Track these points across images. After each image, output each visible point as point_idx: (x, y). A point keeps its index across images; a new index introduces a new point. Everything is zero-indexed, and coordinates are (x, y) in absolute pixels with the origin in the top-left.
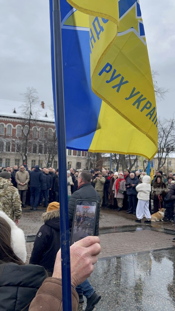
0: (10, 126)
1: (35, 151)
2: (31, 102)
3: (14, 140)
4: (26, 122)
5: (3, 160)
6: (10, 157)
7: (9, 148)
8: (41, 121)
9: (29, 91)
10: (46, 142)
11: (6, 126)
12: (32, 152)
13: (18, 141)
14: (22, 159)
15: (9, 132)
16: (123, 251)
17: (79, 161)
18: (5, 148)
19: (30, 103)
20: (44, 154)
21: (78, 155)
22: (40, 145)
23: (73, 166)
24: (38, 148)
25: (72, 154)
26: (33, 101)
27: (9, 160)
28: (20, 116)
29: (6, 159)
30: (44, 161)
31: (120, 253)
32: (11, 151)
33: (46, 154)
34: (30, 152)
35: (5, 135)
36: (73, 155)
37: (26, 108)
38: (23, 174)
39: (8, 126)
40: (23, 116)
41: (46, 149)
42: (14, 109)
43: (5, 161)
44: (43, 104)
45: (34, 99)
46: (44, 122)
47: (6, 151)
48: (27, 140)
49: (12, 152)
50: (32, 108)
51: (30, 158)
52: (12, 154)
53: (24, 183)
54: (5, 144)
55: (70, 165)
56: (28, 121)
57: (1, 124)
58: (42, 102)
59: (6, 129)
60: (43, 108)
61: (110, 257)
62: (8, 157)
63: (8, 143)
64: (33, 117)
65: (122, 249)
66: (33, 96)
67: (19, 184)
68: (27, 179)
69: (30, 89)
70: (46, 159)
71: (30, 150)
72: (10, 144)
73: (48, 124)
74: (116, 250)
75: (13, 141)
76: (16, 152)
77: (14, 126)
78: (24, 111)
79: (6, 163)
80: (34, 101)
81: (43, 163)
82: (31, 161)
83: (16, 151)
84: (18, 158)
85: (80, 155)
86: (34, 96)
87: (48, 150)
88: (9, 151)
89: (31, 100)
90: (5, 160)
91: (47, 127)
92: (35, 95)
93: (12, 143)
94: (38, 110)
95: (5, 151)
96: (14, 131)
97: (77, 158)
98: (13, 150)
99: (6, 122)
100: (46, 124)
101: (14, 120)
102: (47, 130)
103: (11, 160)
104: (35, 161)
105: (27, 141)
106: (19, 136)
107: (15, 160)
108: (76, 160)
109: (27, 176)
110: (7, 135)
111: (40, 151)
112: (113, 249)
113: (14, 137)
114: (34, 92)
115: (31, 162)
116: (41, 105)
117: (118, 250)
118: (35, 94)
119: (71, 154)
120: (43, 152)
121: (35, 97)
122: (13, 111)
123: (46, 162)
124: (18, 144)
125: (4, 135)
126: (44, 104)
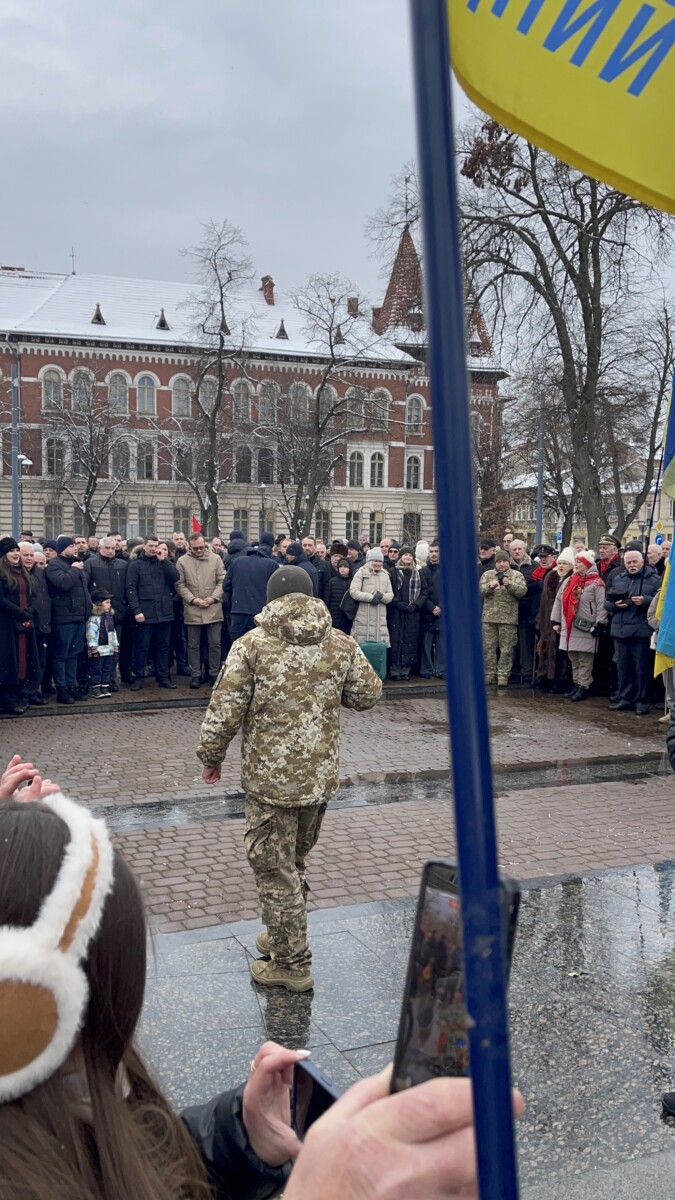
0: (150, 381)
1: (244, 476)
2: (223, 282)
3: (165, 433)
4: (206, 363)
5: (131, 511)
6: (155, 500)
7: (150, 466)
8: (263, 356)
9: (213, 239)
10: (286, 438)
11: (133, 382)
12: (234, 481)
13: (180, 439)
14: (199, 507)
15: (148, 406)
16: (602, 855)
17: (413, 509)
18: (133, 465)
19: (221, 288)
20: (280, 486)
21: (408, 486)
22: (265, 453)
23: (389, 527)
24: (254, 462)
25: (386, 481)
26: (230, 279)
27: (152, 510)
28: (186, 339)
29: (142, 510)
30: (279, 514)
31: (590, 861)
32: (156, 476)
33: (286, 486)
34: (228, 481)
35: (133, 416)
36: (389, 486)
37: (204, 309)
38: (204, 564)
39: (142, 380)
40: (195, 340)
41: (284, 464)
42: (160, 314)
43: (136, 517)
44: (268, 286)
45: (234, 267)
46: (275, 357)
47: (140, 477)
48: (213, 433)
49: (162, 482)
50: (226, 304)
51: (226, 501)
52: (163, 487)
53: (210, 599)
54: (134, 451)
55: (380, 526)
56: (213, 360)
57: (116, 375)
58: (266, 279)
59: (132, 391)
60: (270, 301)
61: (550, 877)
62: (148, 501)
63: (145, 448)
64: (233, 342)
65: (596, 849)
66: (228, 256)
67: (192, 604)
68: (217, 582)
69: (219, 230)
70: (287, 502)
71: (225, 473)
72: (152, 450)
73: (288, 365)
74: (573, 853)
75: (161, 438)
76: (175, 482)
77: (165, 382)
78: (200, 320)
79: (142, 522)
80: (234, 275)
81: (278, 520)
82: (232, 513)
83: (174, 478)
84: (182, 503)
85: (416, 486)
86: (234, 258)
87: (292, 470)
88: (150, 476)
89: (224, 275)
90: (137, 511)
91: (286, 378)
92: (235, 252)
93: (159, 445)
94: (251, 311)
95: (133, 476)
96: (164, 399)
97: (406, 495)
98: (165, 474)
99: (134, 367)
100: (281, 365)
101: (163, 356)
102: (285, 389)
103: (159, 511)
104: (245, 513)
105: (213, 438)
106: (181, 419)
107: (172, 512)
108: (400, 505)
109: (216, 570)
110: (138, 417)
111: (265, 476)
112: (562, 849)
113: (164, 422)
114: (233, 241)
115: (232, 518)
116: (262, 293)
117: (581, 850)
118: (236, 247)
119: (380, 484)
120: (275, 479)
121: (238, 259)
122: (158, 320)
123: (286, 514)
124: (180, 451)
125: (128, 416)
126: (272, 285)
